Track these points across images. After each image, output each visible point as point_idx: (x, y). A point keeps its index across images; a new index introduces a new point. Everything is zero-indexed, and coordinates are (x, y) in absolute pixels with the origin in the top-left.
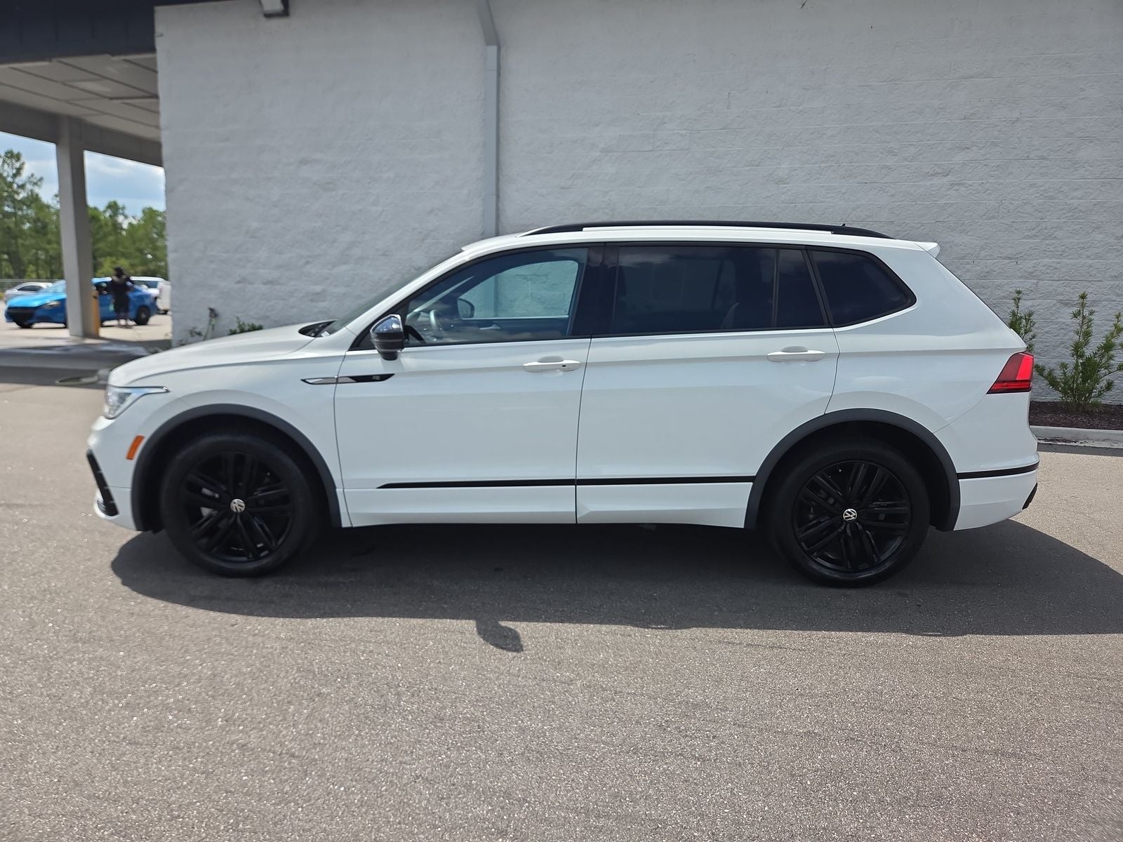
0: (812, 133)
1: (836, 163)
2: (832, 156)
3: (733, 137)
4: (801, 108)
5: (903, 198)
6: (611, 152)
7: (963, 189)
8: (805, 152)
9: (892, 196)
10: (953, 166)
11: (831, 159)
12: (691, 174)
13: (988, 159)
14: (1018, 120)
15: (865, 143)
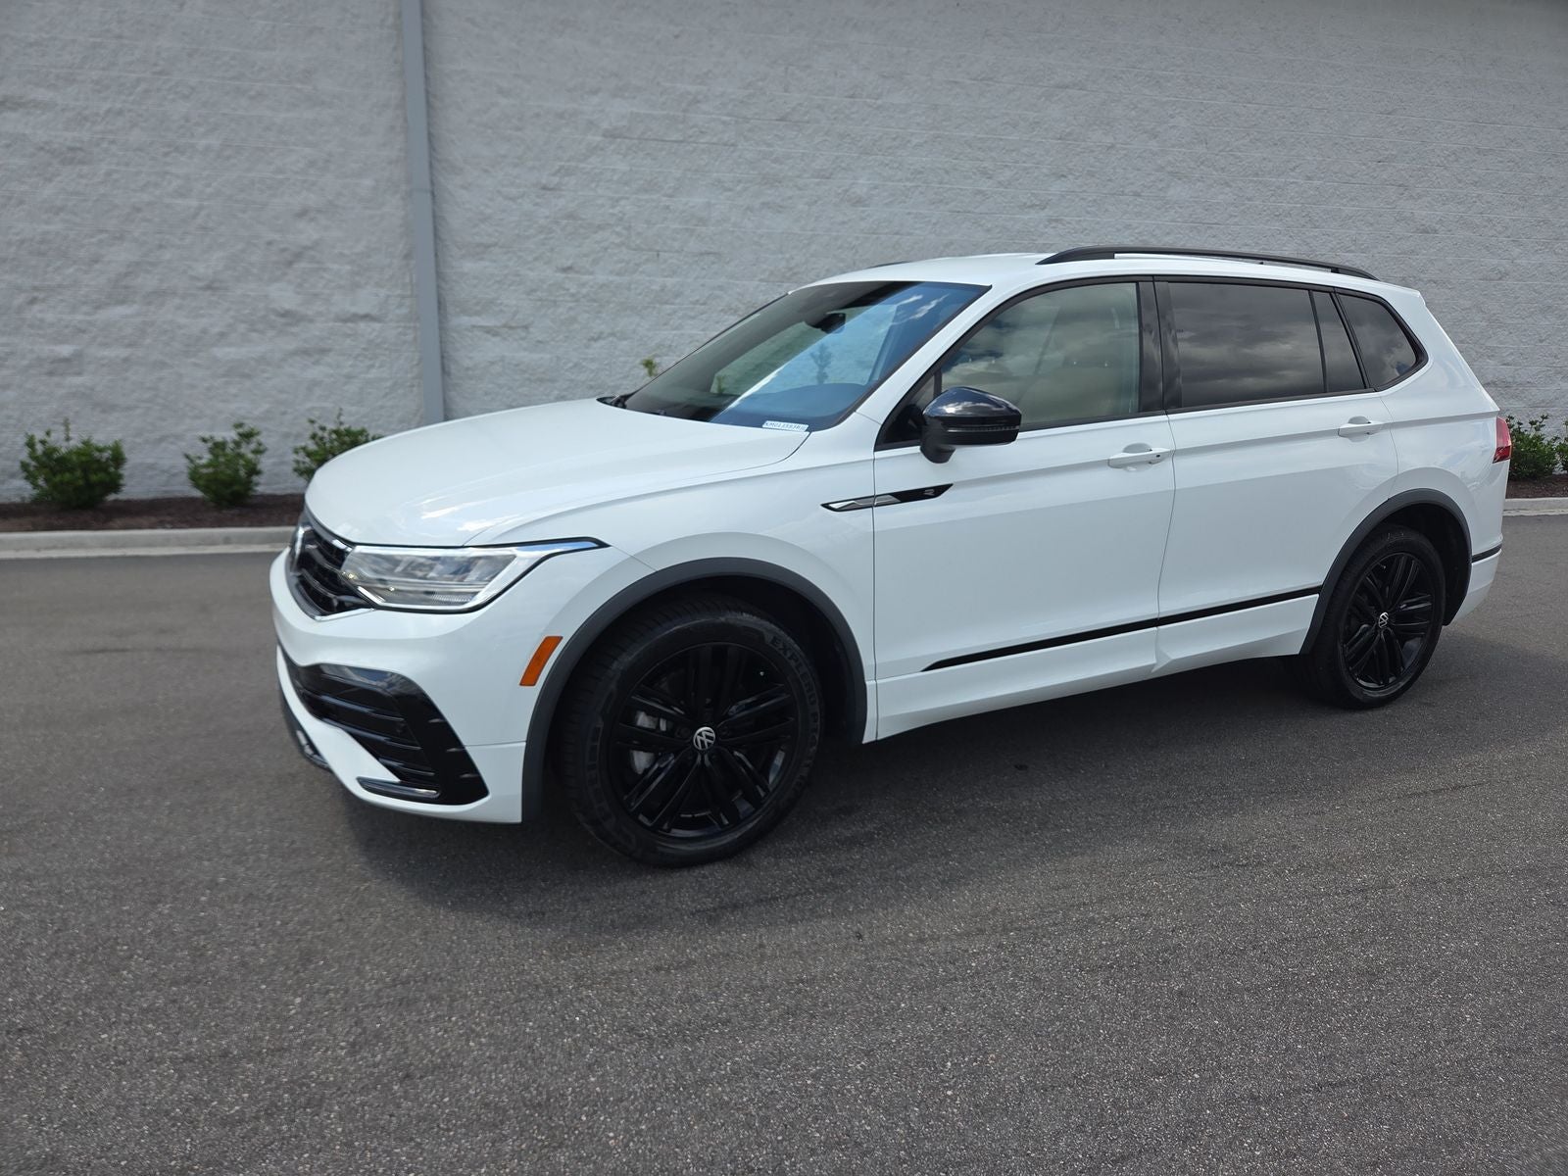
0: (894, 139)
1: (924, 183)
2: (920, 173)
3: (795, 133)
4: (879, 102)
5: (999, 235)
6: (619, 137)
7: (1060, 226)
8: (887, 165)
9: (988, 230)
10: (1050, 198)
11: (918, 176)
12: (740, 181)
13: (1084, 191)
14: (1112, 146)
15: (956, 159)
